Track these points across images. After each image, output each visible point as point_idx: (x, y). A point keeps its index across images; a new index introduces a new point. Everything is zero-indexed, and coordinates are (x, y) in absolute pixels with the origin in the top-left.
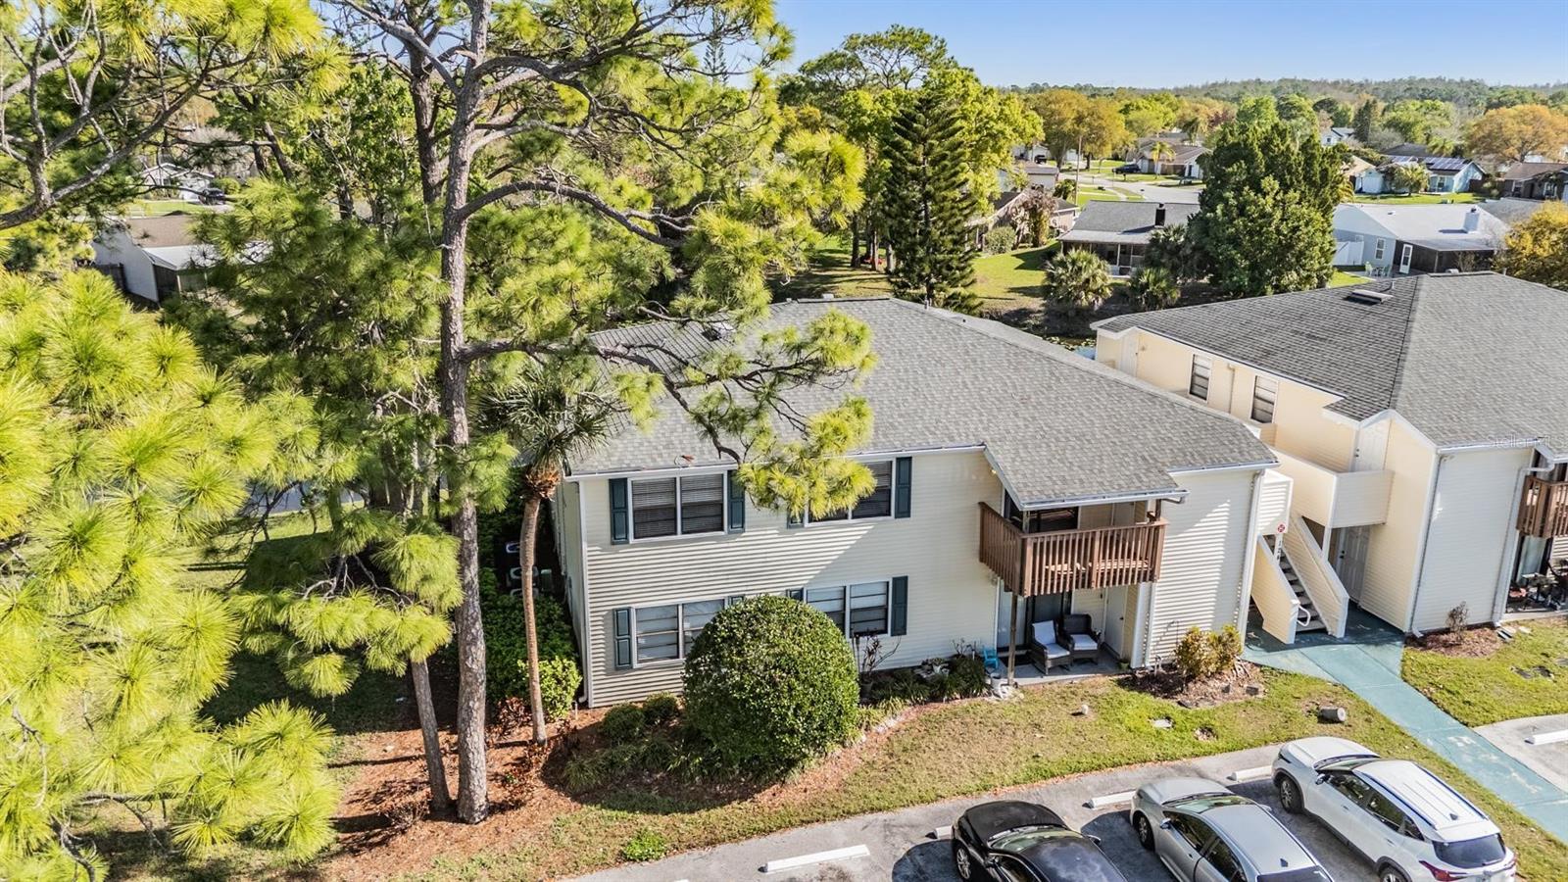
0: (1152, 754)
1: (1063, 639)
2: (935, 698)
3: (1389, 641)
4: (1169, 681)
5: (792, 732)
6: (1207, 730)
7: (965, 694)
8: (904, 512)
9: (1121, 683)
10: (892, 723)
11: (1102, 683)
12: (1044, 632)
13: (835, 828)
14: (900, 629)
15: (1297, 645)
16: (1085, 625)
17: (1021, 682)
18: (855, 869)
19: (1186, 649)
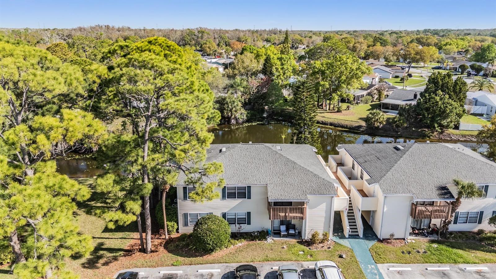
0: (294, 259)
1: (287, 230)
2: (253, 240)
3: (374, 240)
4: (309, 243)
5: (209, 244)
6: (311, 256)
7: (259, 240)
8: (249, 197)
9: (298, 242)
10: (240, 244)
11: (293, 241)
12: (283, 228)
13: (216, 265)
14: (249, 223)
15: (349, 238)
16: (294, 227)
17: (274, 239)
18: (215, 274)
19: (313, 236)
